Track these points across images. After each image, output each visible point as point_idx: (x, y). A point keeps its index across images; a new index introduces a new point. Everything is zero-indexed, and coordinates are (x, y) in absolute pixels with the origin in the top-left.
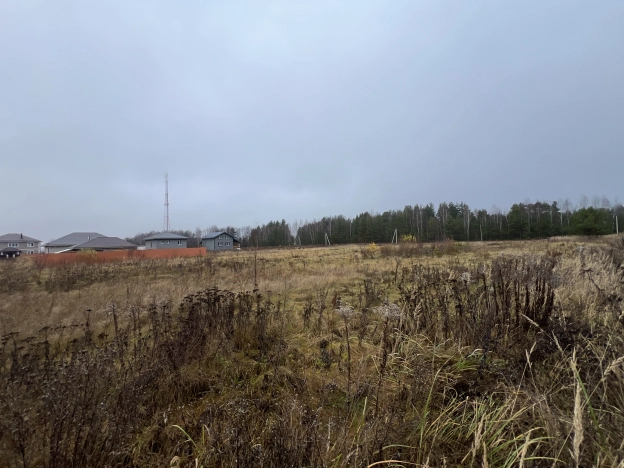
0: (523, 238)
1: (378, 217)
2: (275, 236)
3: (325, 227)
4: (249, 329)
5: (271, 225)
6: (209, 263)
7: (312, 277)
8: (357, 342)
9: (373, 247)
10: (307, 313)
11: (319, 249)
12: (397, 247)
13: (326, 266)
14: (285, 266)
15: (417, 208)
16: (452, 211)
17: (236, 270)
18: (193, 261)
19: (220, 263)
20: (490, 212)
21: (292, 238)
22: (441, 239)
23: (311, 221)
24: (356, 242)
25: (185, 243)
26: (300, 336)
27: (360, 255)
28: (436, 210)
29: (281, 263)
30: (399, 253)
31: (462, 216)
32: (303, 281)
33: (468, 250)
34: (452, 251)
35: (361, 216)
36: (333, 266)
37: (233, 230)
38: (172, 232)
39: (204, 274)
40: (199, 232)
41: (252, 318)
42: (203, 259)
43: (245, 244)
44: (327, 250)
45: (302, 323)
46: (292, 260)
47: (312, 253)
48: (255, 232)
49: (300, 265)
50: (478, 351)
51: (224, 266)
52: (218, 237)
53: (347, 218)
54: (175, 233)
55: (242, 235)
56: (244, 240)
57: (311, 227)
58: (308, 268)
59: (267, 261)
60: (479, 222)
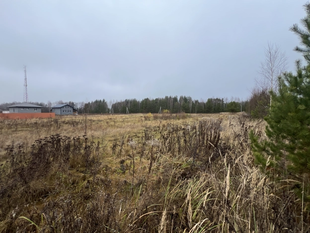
0: (211, 113)
1: (153, 101)
2: (99, 108)
3: (127, 104)
4: (80, 157)
5: (96, 102)
6: (56, 121)
7: (119, 129)
8: (139, 159)
9: (150, 115)
10: (115, 146)
11: (123, 115)
12: (161, 115)
13: (126, 124)
14: (104, 124)
15: (170, 97)
16: (185, 100)
17: (74, 126)
18: (45, 120)
19: (63, 122)
20: (200, 101)
21: (109, 109)
22: (180, 112)
23: (119, 101)
24: (142, 112)
25: (40, 110)
26: (110, 158)
27: (143, 119)
28: (178, 99)
29: (102, 122)
30: (162, 118)
31: (189, 102)
32: (113, 131)
33: (190, 117)
34: (184, 117)
35: (145, 99)
36: (129, 124)
37: (73, 103)
38: (30, 103)
39: (52, 128)
40: (50, 104)
41: (82, 151)
42: (53, 120)
43: (80, 112)
44: (127, 116)
45: (111, 152)
46: (108, 120)
47: (119, 117)
48: (87, 105)
49: (112, 123)
50: (191, 159)
51: (67, 123)
52: (63, 107)
53: (138, 101)
54: (33, 103)
55: (79, 107)
56: (80, 109)
57: (119, 104)
58: (117, 124)
59: (94, 121)
60: (195, 105)
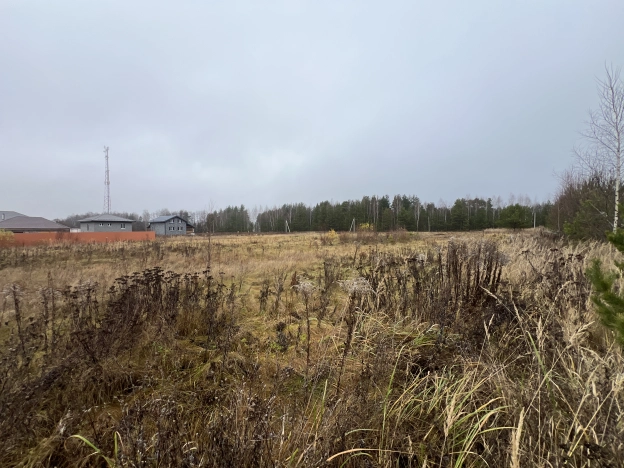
0: (463, 230)
1: (338, 206)
2: (233, 222)
3: (285, 215)
4: (197, 314)
5: (229, 210)
6: (157, 247)
7: (271, 262)
8: (316, 323)
9: (333, 234)
10: (264, 295)
11: (279, 235)
12: (355, 235)
13: (286, 252)
14: (243, 253)
15: (374, 199)
16: (405, 203)
17: (188, 255)
18: (138, 245)
19: (170, 248)
20: (437, 206)
21: (251, 225)
22: (394, 229)
23: (271, 207)
24: (316, 229)
25: (130, 227)
26: (255, 319)
27: (319, 242)
28: (391, 201)
29: (239, 249)
30: (358, 240)
31: (413, 208)
32: (259, 266)
33: (417, 239)
34: (404, 240)
35: (322, 204)
36: (293, 251)
37: (186, 214)
38: (115, 215)
39: (149, 259)
40: (147, 215)
41: (202, 303)
42: (151, 244)
43: (200, 230)
44: (287, 237)
45: (257, 307)
46: (250, 246)
47: (271, 239)
48: (212, 217)
49: (259, 251)
50: (434, 327)
51: (175, 250)
52: (169, 221)
53: (307, 207)
54: (118, 215)
55: (196, 220)
56: (199, 225)
57: (271, 213)
58: (267, 253)
59: (223, 246)
60: (427, 214)
